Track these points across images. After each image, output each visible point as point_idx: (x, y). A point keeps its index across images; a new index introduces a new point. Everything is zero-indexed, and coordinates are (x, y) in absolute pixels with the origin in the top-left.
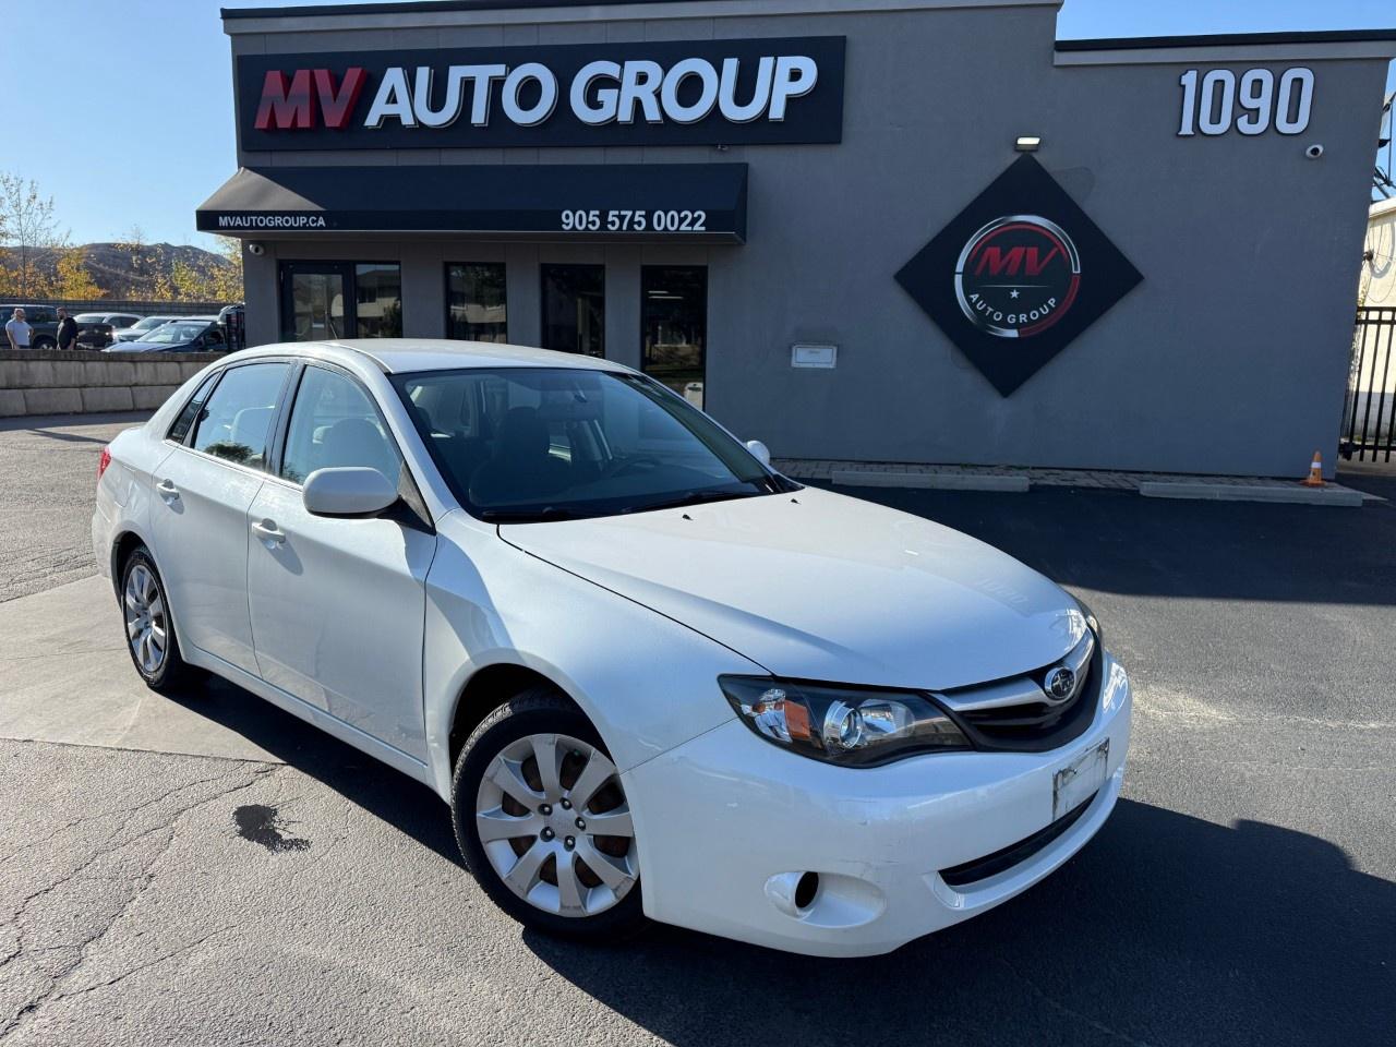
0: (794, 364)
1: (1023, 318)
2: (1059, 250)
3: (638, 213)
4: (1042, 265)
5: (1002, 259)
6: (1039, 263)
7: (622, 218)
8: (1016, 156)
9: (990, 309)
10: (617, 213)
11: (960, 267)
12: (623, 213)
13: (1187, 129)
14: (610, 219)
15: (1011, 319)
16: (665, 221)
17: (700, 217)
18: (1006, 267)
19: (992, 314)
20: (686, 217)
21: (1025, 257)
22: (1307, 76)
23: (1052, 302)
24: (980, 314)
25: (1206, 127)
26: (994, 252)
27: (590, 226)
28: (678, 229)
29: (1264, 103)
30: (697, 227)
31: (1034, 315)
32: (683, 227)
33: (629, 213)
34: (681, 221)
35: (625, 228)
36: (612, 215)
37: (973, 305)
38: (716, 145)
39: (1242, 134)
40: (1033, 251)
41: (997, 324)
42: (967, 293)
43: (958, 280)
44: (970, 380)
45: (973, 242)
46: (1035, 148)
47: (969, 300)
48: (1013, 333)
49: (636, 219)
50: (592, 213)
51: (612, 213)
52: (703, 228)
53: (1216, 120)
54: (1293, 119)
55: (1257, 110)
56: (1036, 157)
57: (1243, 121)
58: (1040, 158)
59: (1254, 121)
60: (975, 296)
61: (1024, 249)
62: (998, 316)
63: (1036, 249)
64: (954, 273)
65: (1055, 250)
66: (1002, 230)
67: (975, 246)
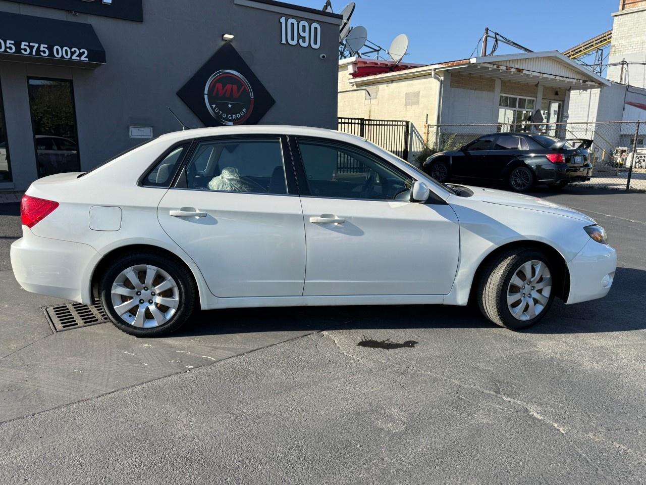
0: (131, 136)
1: (234, 117)
2: (245, 87)
3: (42, 46)
4: (240, 93)
5: (223, 89)
6: (238, 92)
7: (31, 48)
8: (223, 43)
9: (221, 112)
10: (27, 44)
11: (206, 92)
12: (31, 44)
13: (284, 41)
14: (23, 47)
15: (230, 117)
16: (61, 52)
17: (84, 53)
18: (225, 93)
19: (222, 114)
20: (75, 52)
21: (232, 88)
22: (318, 26)
23: (244, 110)
24: (217, 114)
25: (290, 42)
26: (219, 85)
27: (8, 50)
28: (71, 58)
29: (306, 35)
30: (83, 58)
31: (238, 116)
32: (74, 57)
33: (36, 45)
34: (73, 53)
35: (34, 53)
36: (23, 45)
37: (214, 110)
38: (71, 12)
39: (301, 46)
40: (235, 86)
41: (224, 119)
42: (211, 104)
43: (206, 97)
45: (210, 81)
46: (231, 40)
47: (212, 107)
48: (231, 123)
49: (42, 49)
50: (8, 42)
51: (23, 43)
52: (87, 59)
53: (293, 39)
54: (315, 43)
55: (305, 37)
56: (232, 44)
57: (301, 41)
58: (233, 44)
59: (304, 41)
60: (214, 106)
61: (231, 85)
62: (224, 116)
63: (236, 86)
64: (204, 94)
65: (243, 87)
66: (222, 76)
67: (211, 82)
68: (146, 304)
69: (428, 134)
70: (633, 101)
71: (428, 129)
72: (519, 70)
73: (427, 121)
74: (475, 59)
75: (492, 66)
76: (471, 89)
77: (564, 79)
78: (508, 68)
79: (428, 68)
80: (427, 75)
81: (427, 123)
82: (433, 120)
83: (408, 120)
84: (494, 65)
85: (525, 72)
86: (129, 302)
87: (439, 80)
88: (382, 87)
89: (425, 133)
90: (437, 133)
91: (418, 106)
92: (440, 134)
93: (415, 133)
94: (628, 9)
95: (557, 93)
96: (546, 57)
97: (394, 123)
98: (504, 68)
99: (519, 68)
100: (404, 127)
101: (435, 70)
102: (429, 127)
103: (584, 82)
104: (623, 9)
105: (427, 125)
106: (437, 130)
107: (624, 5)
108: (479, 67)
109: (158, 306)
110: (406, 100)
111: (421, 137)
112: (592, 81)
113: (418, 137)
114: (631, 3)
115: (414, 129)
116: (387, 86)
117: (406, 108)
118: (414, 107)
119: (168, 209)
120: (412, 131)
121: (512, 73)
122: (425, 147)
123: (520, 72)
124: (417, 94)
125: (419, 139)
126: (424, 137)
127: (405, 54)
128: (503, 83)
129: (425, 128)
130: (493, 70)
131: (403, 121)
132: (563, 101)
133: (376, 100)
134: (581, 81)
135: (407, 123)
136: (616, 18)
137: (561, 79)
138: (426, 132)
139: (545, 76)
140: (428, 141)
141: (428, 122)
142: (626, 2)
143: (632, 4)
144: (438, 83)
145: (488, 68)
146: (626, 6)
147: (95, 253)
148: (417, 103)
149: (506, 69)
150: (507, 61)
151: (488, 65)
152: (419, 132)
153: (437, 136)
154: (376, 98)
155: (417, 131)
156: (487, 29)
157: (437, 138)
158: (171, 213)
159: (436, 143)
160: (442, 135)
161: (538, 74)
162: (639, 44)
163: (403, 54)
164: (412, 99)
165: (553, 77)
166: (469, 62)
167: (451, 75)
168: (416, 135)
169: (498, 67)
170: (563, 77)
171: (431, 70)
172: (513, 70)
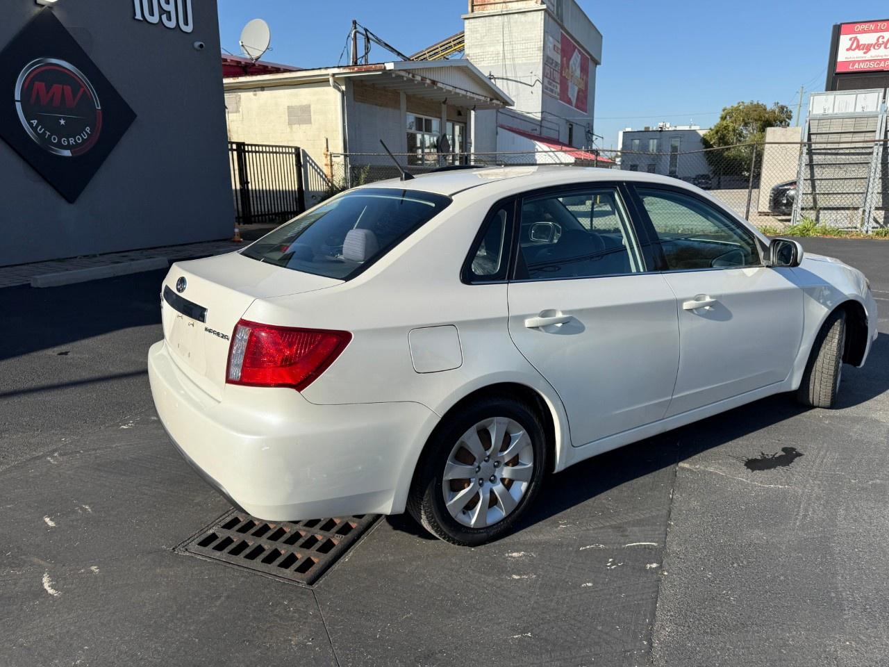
1: (72, 141)
2: (84, 90)
4: (76, 101)
5: (48, 92)
6: (74, 99)
8: (38, 10)
9: (48, 133)
11: (17, 96)
13: (139, 16)
15: (64, 141)
18: (52, 100)
19: (50, 137)
21: (63, 93)
23: (88, 129)
24: (41, 137)
25: (149, 18)
26: (40, 86)
29: (171, 8)
31: (79, 139)
37: (35, 129)
39: (165, 26)
40: (68, 89)
41: (55, 145)
42: (28, 119)
43: (18, 106)
44: (43, 191)
45: (22, 77)
46: (53, 6)
47: (31, 125)
48: (67, 153)
53: (152, 14)
54: (186, 23)
55: (169, 12)
56: (53, 12)
57: (164, 17)
58: (56, 13)
59: (169, 19)
60: (35, 122)
61: (61, 86)
62: (54, 139)
63: (69, 87)
64: (14, 101)
65: (82, 89)
66: (43, 69)
67: (25, 80)
68: (488, 485)
69: (332, 166)
70: (505, 124)
71: (331, 159)
72: (434, 82)
73: (327, 147)
74: (393, 64)
75: (407, 75)
76: (376, 105)
77: (474, 96)
78: (423, 79)
79: (323, 72)
80: (323, 82)
81: (328, 151)
82: (338, 146)
83: (299, 146)
84: (409, 73)
85: (439, 85)
86: (467, 490)
87: (339, 90)
88: (245, 96)
89: (326, 165)
90: (346, 166)
91: (309, 125)
92: (349, 166)
93: (311, 164)
94: (478, 12)
95: (459, 114)
96: (455, 67)
97: (275, 150)
98: (419, 78)
99: (434, 79)
100: (294, 155)
101: (334, 75)
102: (331, 157)
103: (491, 100)
104: (473, 11)
105: (329, 153)
106: (345, 161)
107: (473, 6)
108: (394, 75)
109: (506, 482)
110: (288, 116)
111: (321, 170)
112: (497, 99)
113: (316, 170)
114: (480, 5)
115: (308, 158)
116: (255, 95)
117: (291, 128)
118: (304, 127)
119: (521, 318)
120: (306, 161)
121: (426, 85)
122: (330, 184)
123: (434, 84)
124: (306, 109)
125: (319, 173)
126: (326, 170)
127: (267, 48)
128: (408, 98)
129: (326, 157)
130: (409, 80)
131: (291, 147)
132: (466, 123)
133: (238, 114)
134: (489, 99)
135: (297, 149)
136: (467, 21)
137: (472, 95)
138: (329, 163)
139: (458, 91)
140: (332, 176)
141: (330, 149)
142: (475, 3)
143: (481, 7)
144: (339, 95)
145: (403, 77)
146: (475, 7)
147: (429, 414)
148: (309, 121)
149: (422, 80)
150: (423, 69)
151: (403, 73)
152: (317, 163)
153: (345, 169)
154: (237, 111)
155: (313, 161)
156: (355, 23)
157: (345, 173)
158: (528, 323)
159: (345, 179)
160: (353, 169)
161: (451, 88)
162: (494, 56)
163: (265, 48)
164: (300, 115)
165: (464, 93)
166: (385, 68)
167: (354, 84)
168: (313, 167)
169: (413, 76)
170: (473, 93)
171: (328, 75)
172: (428, 81)
